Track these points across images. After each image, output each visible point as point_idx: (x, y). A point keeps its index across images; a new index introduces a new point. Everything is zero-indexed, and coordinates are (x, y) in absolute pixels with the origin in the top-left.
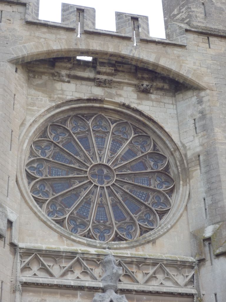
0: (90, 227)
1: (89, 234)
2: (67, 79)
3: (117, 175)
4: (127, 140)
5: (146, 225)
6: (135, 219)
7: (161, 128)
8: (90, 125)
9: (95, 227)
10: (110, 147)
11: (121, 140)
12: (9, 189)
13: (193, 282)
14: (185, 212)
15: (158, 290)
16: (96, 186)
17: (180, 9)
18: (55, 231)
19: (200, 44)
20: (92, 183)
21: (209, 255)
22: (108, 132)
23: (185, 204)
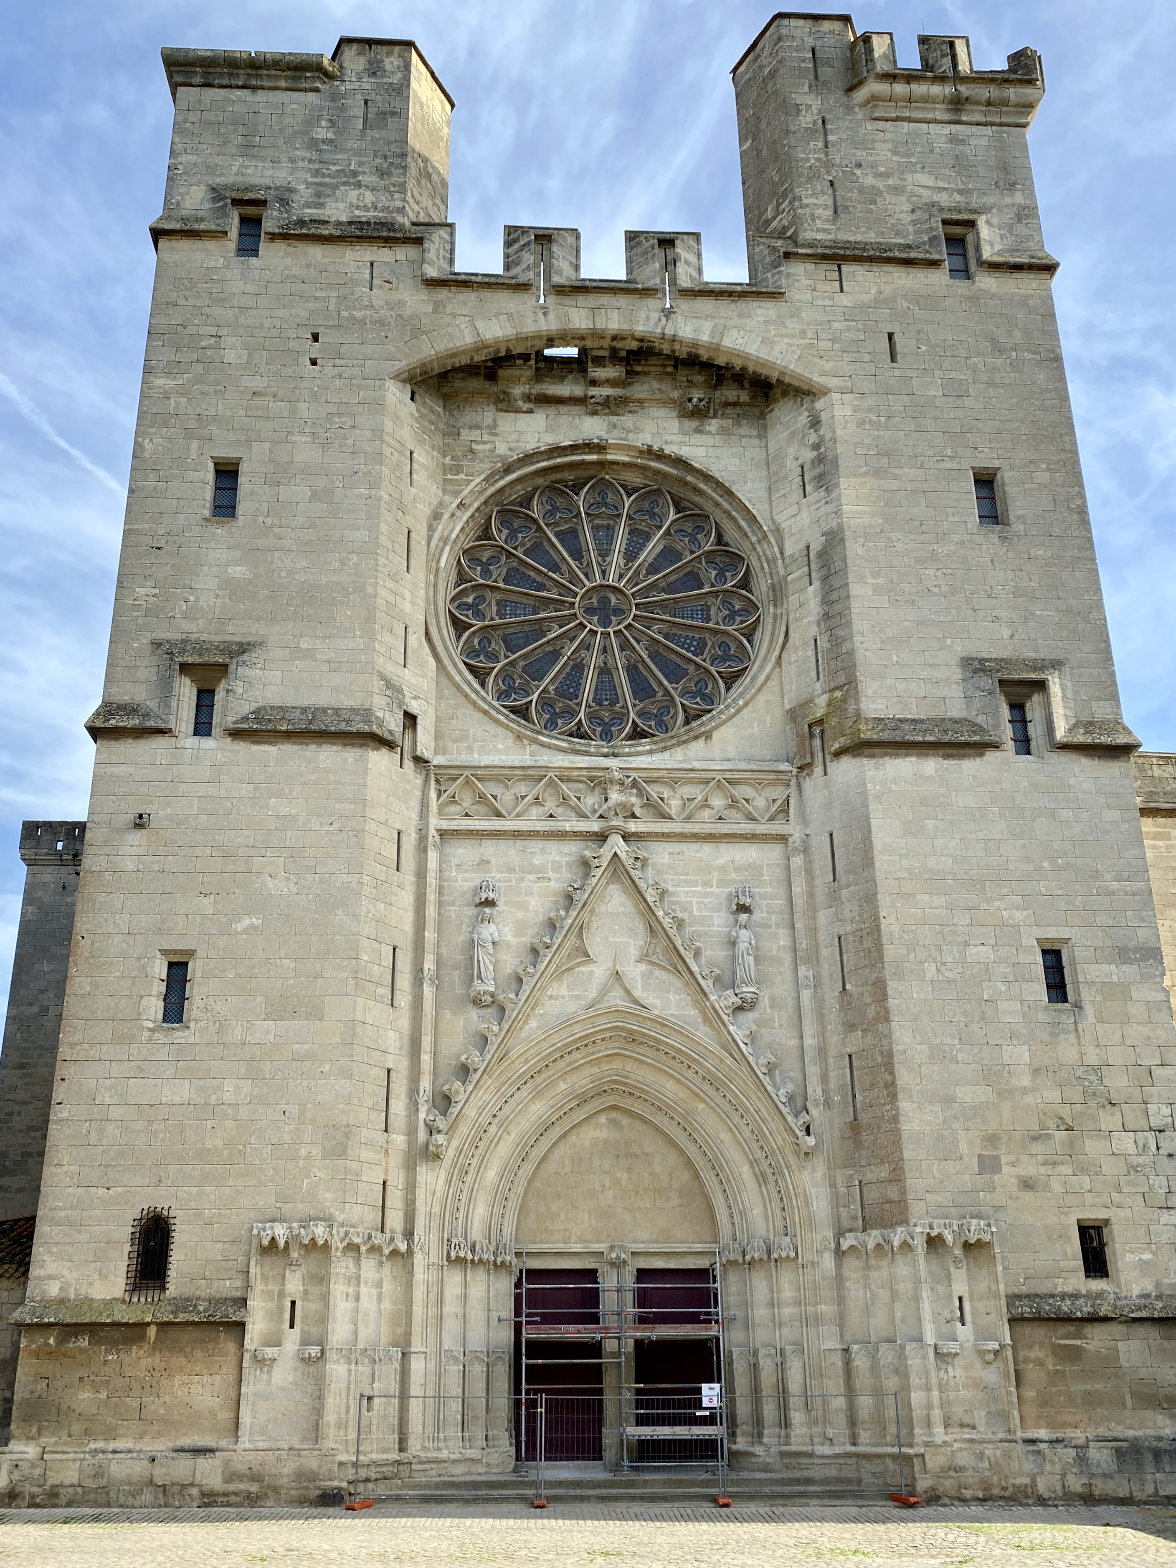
0: (582, 714)
1: (579, 729)
2: (526, 406)
3: (636, 605)
4: (661, 527)
5: (697, 703)
6: (673, 692)
7: (729, 493)
8: (581, 503)
9: (592, 717)
10: (624, 546)
11: (647, 529)
12: (409, 651)
13: (787, 812)
14: (777, 670)
15: (714, 831)
16: (593, 633)
17: (779, 205)
18: (507, 727)
19: (820, 286)
20: (586, 627)
21: (820, 754)
22: (619, 516)
23: (777, 653)
